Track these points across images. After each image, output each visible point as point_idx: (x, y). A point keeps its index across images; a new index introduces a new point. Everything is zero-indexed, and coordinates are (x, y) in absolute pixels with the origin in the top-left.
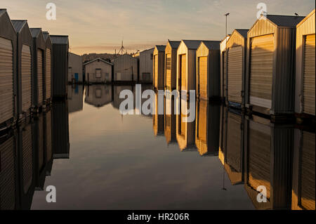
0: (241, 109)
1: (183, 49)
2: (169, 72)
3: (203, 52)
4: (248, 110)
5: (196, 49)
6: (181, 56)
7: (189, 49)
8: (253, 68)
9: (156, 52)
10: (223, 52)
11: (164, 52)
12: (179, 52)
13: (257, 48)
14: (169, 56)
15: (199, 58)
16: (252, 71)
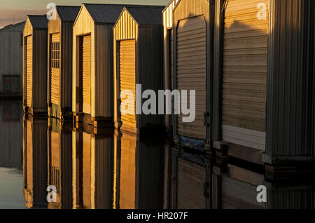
0: (204, 153)
1: (84, 24)
2: (56, 73)
3: (127, 29)
4: (219, 154)
5: (113, 24)
6: (81, 38)
7: (96, 23)
8: (227, 63)
9: (28, 30)
10: (169, 31)
11: (46, 30)
12: (78, 29)
13: (236, 24)
14: (56, 39)
15: (118, 42)
16: (225, 70)
